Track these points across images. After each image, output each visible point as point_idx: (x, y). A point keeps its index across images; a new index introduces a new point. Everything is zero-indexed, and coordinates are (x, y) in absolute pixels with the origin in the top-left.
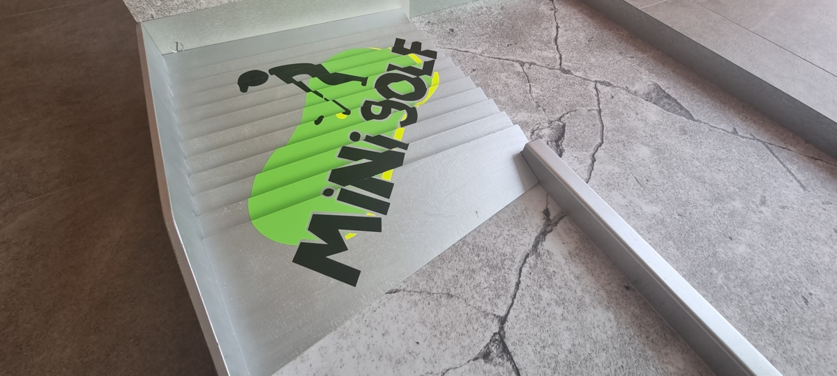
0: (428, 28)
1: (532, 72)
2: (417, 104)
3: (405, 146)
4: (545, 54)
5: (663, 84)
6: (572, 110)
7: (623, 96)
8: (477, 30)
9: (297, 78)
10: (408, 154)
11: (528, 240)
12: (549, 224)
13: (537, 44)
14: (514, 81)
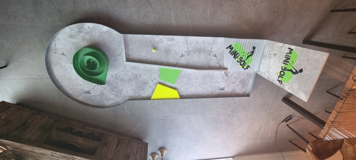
0: (251, 73)
1: (235, 79)
2: (239, 63)
3: (235, 59)
4: (237, 83)
5: (224, 91)
6: (228, 79)
7: (226, 86)
8: (246, 78)
9: (251, 53)
10: (234, 59)
11: (220, 64)
12: (220, 67)
13: (239, 83)
14: (235, 76)
